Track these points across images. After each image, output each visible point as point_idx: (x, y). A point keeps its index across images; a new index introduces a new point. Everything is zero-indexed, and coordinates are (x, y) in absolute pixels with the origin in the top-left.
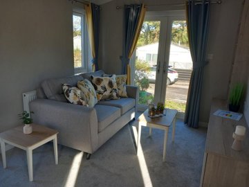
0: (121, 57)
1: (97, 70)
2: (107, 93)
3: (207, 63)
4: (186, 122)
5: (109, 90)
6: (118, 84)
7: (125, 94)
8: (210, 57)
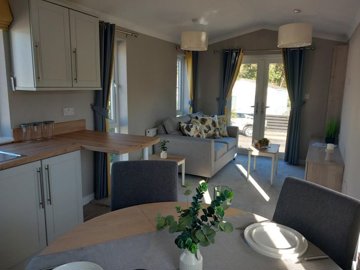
0: (218, 99)
1: (194, 112)
2: (211, 132)
3: (304, 102)
4: (287, 160)
5: (213, 129)
6: (219, 123)
7: (226, 133)
8: (307, 97)
